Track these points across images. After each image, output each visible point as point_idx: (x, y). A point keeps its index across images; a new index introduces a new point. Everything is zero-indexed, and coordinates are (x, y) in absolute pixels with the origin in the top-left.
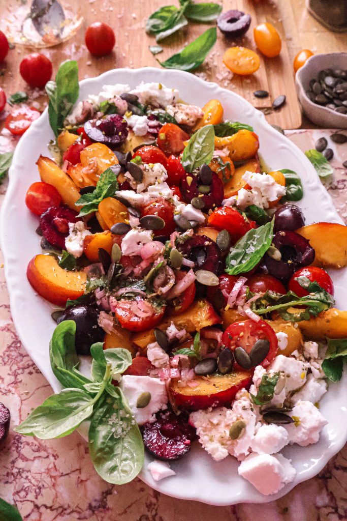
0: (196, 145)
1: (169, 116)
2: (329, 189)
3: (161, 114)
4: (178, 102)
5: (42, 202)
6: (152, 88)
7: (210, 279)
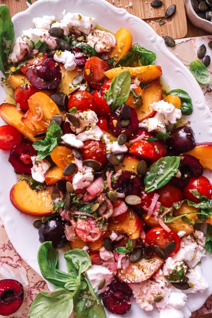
0: (117, 87)
1: (91, 48)
2: (206, 92)
3: (84, 47)
4: (95, 28)
5: (8, 142)
6: (73, 19)
7: (136, 200)
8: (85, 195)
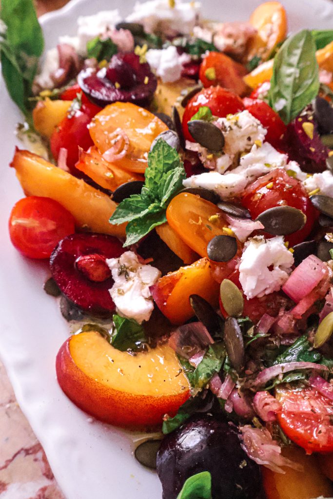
0: (287, 70)
4: (206, 22)
5: (43, 233)
8: (281, 313)
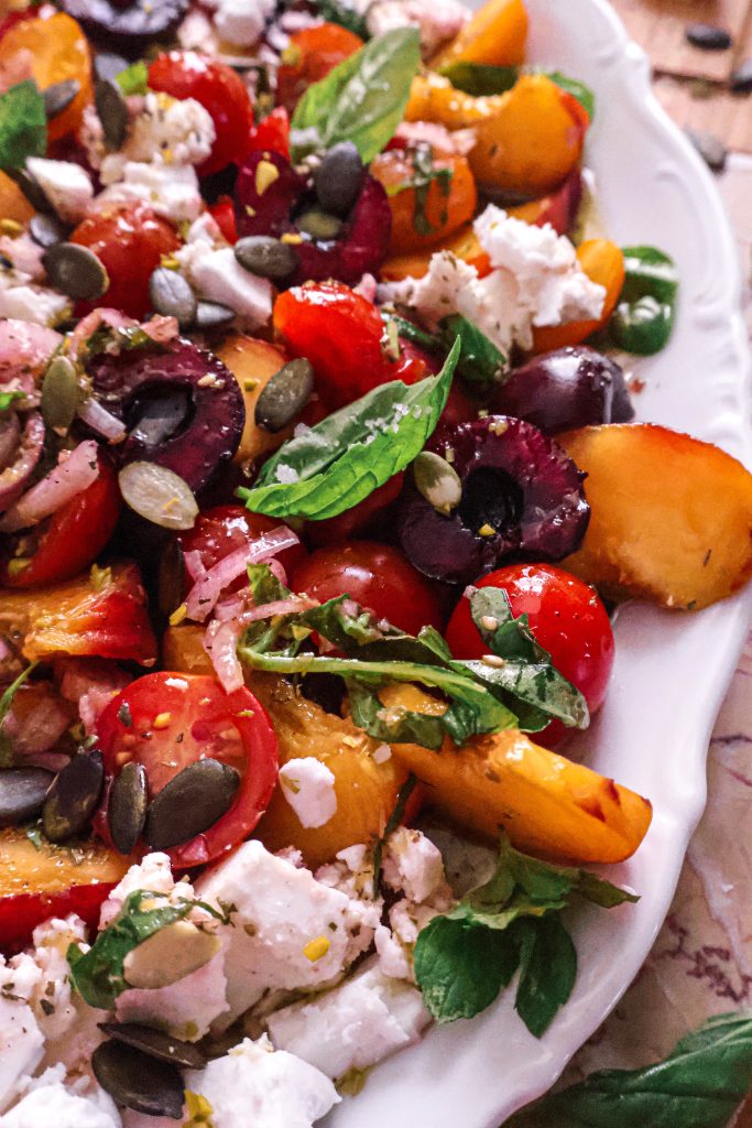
0: (354, 85)
1: (351, 12)
7: (170, 499)
